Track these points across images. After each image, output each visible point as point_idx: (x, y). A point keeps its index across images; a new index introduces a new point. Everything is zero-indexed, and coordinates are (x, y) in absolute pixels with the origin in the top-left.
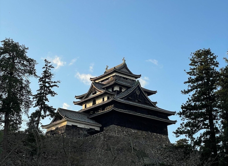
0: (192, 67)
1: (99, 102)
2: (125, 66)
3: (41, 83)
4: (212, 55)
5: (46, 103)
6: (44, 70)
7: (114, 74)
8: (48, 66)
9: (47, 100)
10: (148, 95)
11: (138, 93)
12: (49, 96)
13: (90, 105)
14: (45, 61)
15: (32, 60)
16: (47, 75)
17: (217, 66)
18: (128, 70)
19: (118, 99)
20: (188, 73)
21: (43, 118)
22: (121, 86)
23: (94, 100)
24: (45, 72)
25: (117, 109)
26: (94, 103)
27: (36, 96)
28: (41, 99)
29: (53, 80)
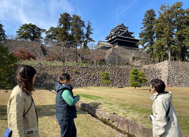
0: (145, 18)
1: (113, 38)
2: (122, 24)
3: (87, 30)
4: (154, 11)
5: (89, 37)
6: (88, 25)
7: (118, 27)
8: (89, 23)
9: (89, 36)
10: (131, 34)
11: (127, 33)
12: (90, 34)
13: (110, 39)
14: (88, 21)
15: (83, 21)
16: (89, 27)
17: (156, 16)
18: (124, 26)
19: (119, 36)
20: (143, 20)
21: (88, 42)
22: (121, 31)
23: (111, 37)
24: (88, 26)
25: (119, 39)
26: (111, 38)
27: (86, 35)
28: (87, 35)
29: (91, 28)
